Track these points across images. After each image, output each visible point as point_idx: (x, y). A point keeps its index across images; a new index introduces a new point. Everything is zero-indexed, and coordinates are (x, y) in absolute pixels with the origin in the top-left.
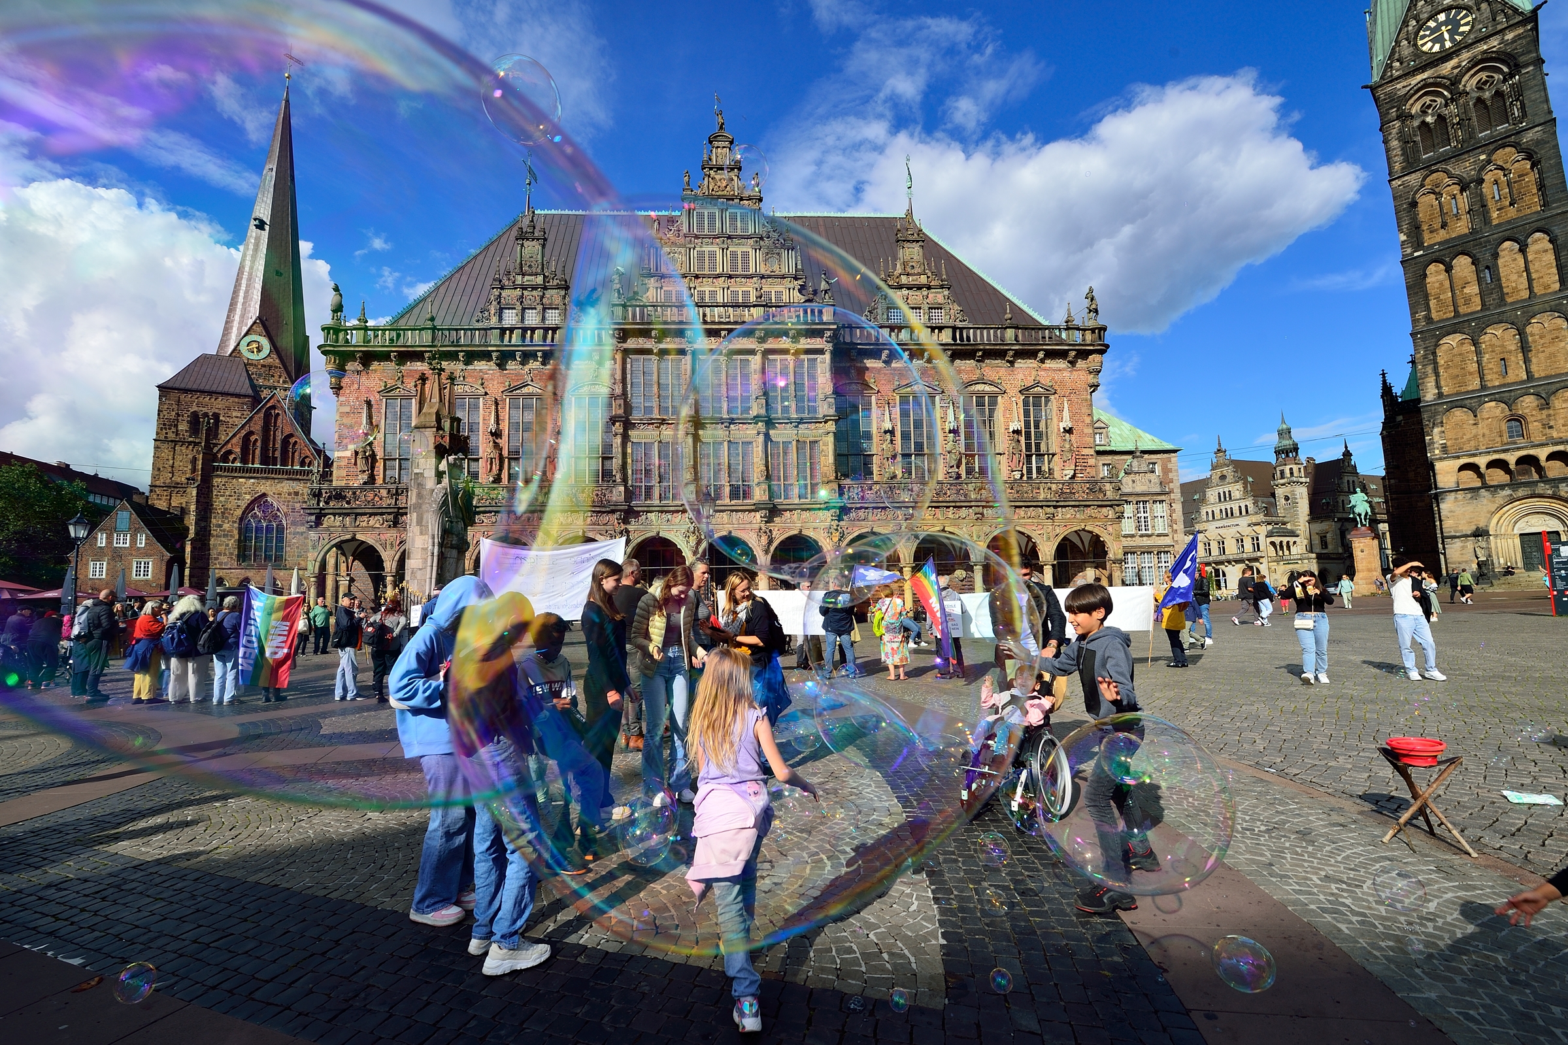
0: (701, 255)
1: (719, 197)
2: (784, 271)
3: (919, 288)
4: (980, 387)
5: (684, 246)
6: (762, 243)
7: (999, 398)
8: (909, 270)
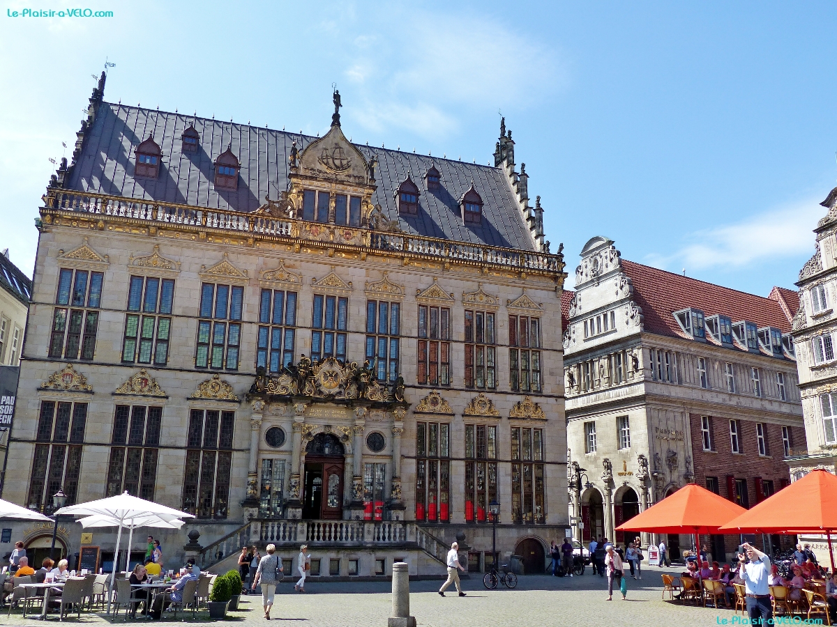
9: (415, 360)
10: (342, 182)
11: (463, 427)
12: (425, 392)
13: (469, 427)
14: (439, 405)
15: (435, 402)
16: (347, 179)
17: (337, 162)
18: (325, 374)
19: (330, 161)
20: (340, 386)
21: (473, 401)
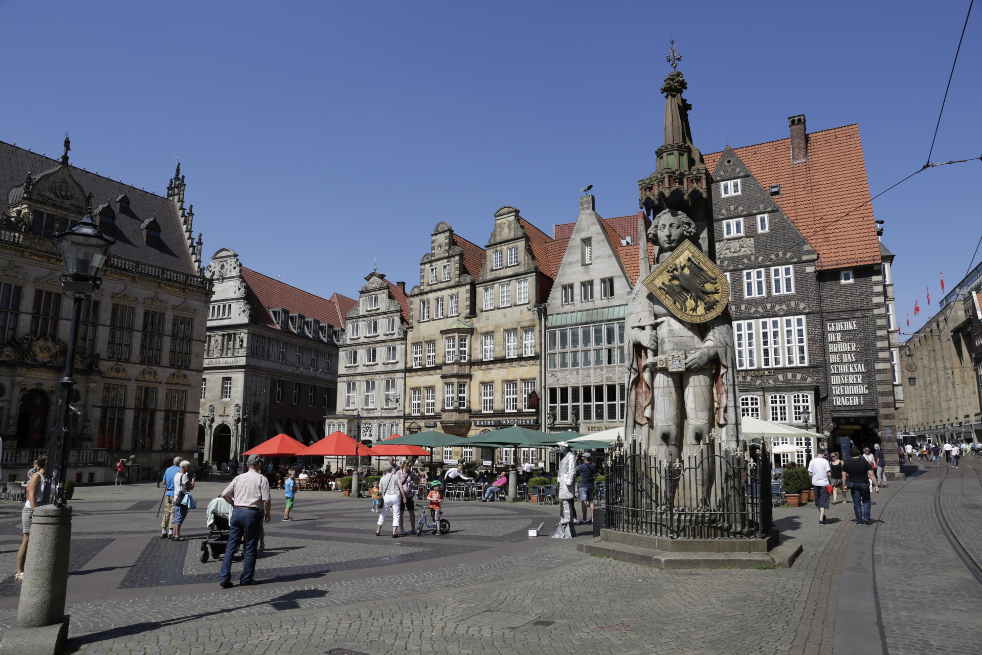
9: (107, 342)
10: (66, 209)
11: (135, 387)
12: (112, 364)
13: (139, 388)
14: (121, 373)
15: (118, 371)
16: (70, 207)
17: (63, 193)
18: (41, 349)
19: (58, 191)
20: (52, 357)
21: (144, 371)
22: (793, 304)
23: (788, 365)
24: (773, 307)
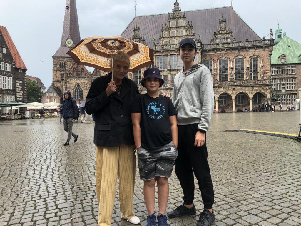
0: (172, 32)
1: (176, 18)
2: (191, 34)
3: (224, 34)
4: (239, 57)
5: (168, 30)
6: (185, 28)
7: (244, 59)
8: (222, 29)
22: (10, 74)
23: (8, 89)
24: (5, 74)
